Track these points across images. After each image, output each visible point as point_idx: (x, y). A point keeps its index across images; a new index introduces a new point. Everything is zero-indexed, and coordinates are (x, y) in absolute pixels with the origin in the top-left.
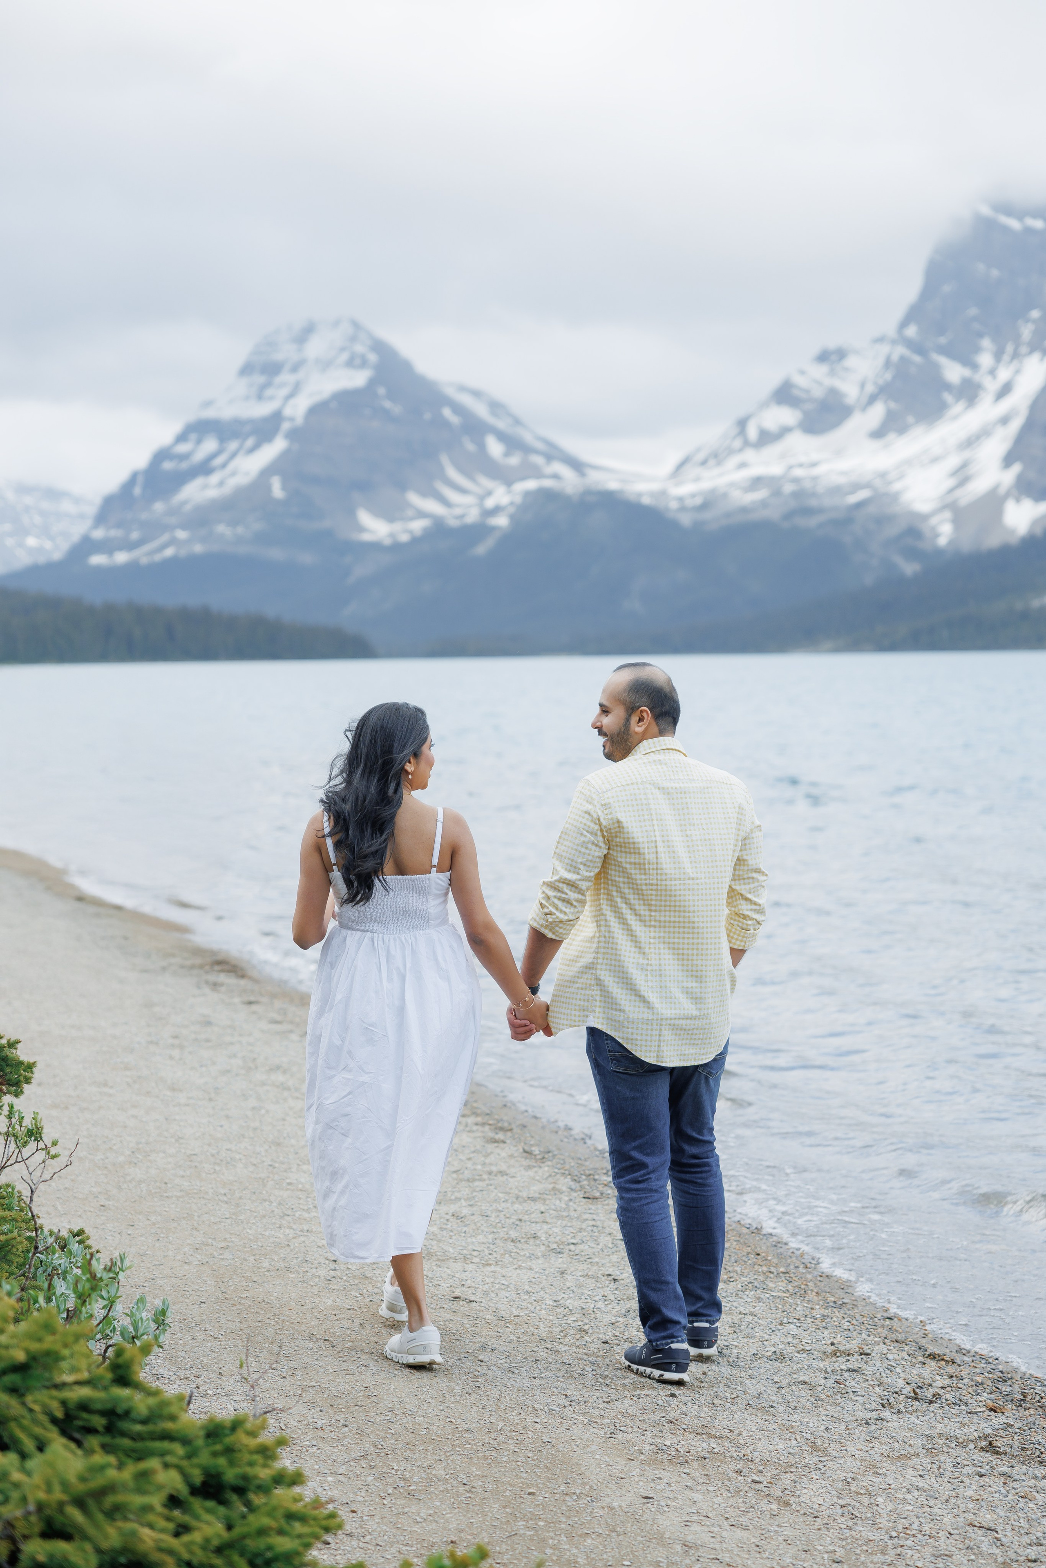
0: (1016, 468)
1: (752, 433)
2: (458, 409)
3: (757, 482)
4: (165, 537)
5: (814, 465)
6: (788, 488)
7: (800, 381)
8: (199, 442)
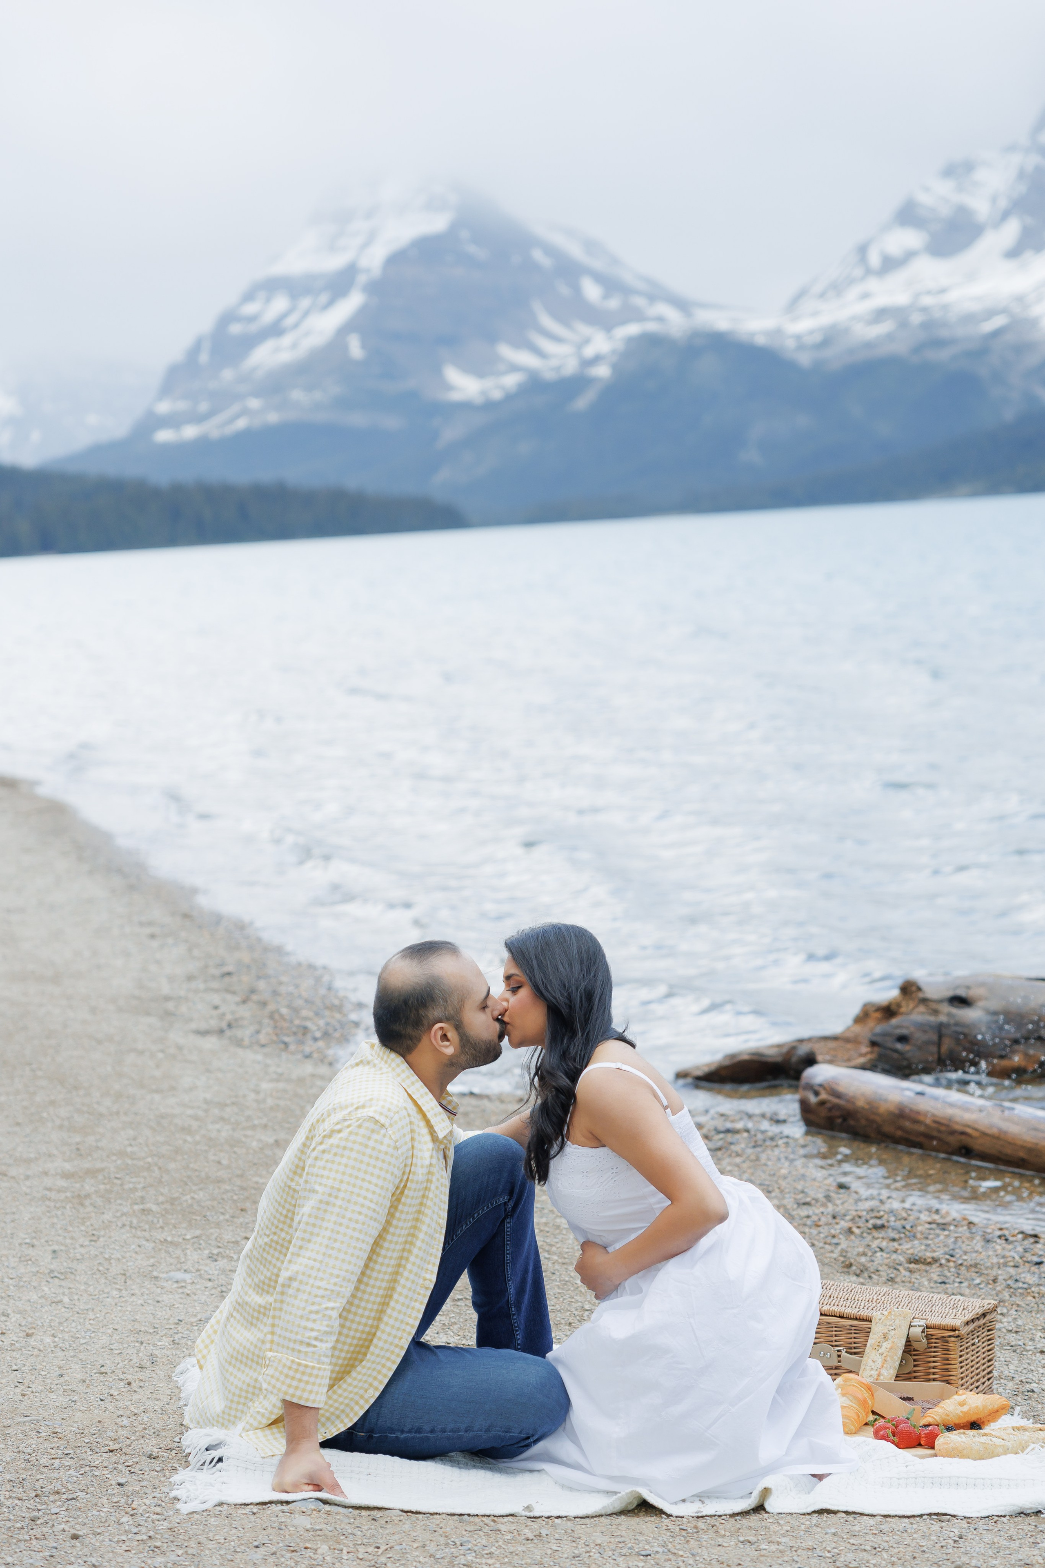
1: (874, 259)
2: (550, 250)
3: (881, 314)
4: (235, 408)
5: (943, 291)
6: (916, 319)
7: (924, 199)
8: (268, 300)
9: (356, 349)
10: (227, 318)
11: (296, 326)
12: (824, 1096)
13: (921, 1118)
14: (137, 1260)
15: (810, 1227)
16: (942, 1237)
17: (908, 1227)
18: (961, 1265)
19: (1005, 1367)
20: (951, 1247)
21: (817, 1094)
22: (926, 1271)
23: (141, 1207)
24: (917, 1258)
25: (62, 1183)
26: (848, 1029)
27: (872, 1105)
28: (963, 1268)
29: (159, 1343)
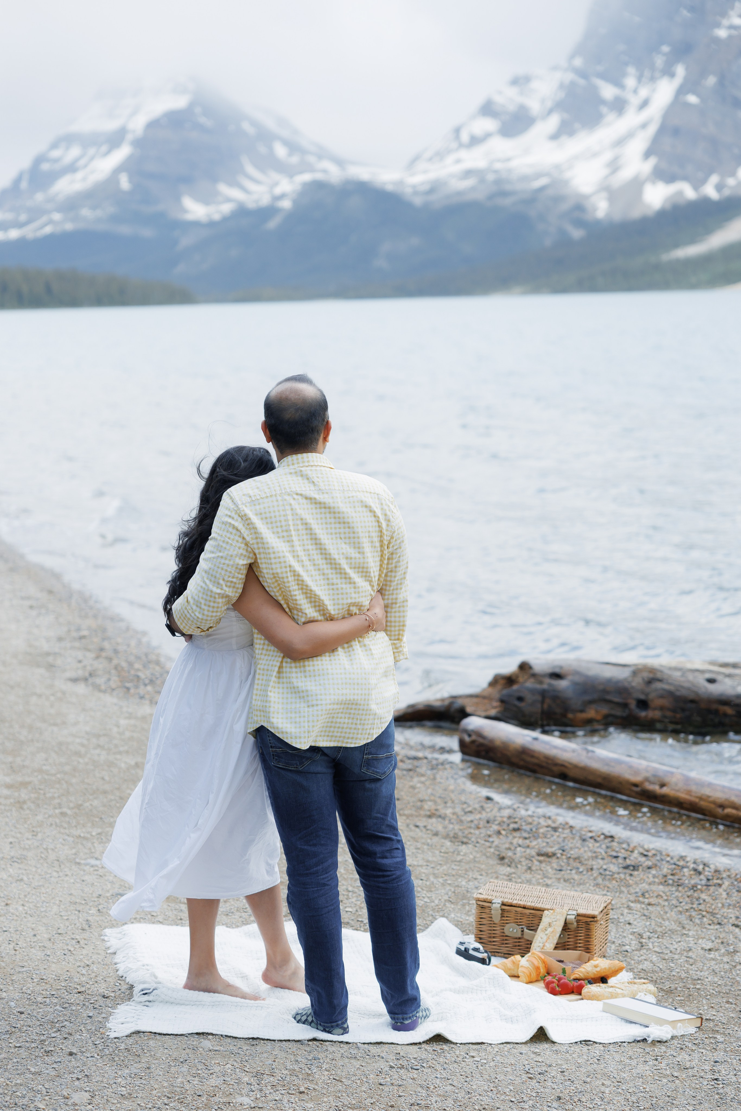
0: (652, 161)
1: (465, 137)
2: (254, 123)
3: (468, 173)
4: (44, 219)
6: (491, 177)
7: (498, 99)
8: (67, 148)
9: (125, 183)
10: (39, 160)
11: (86, 166)
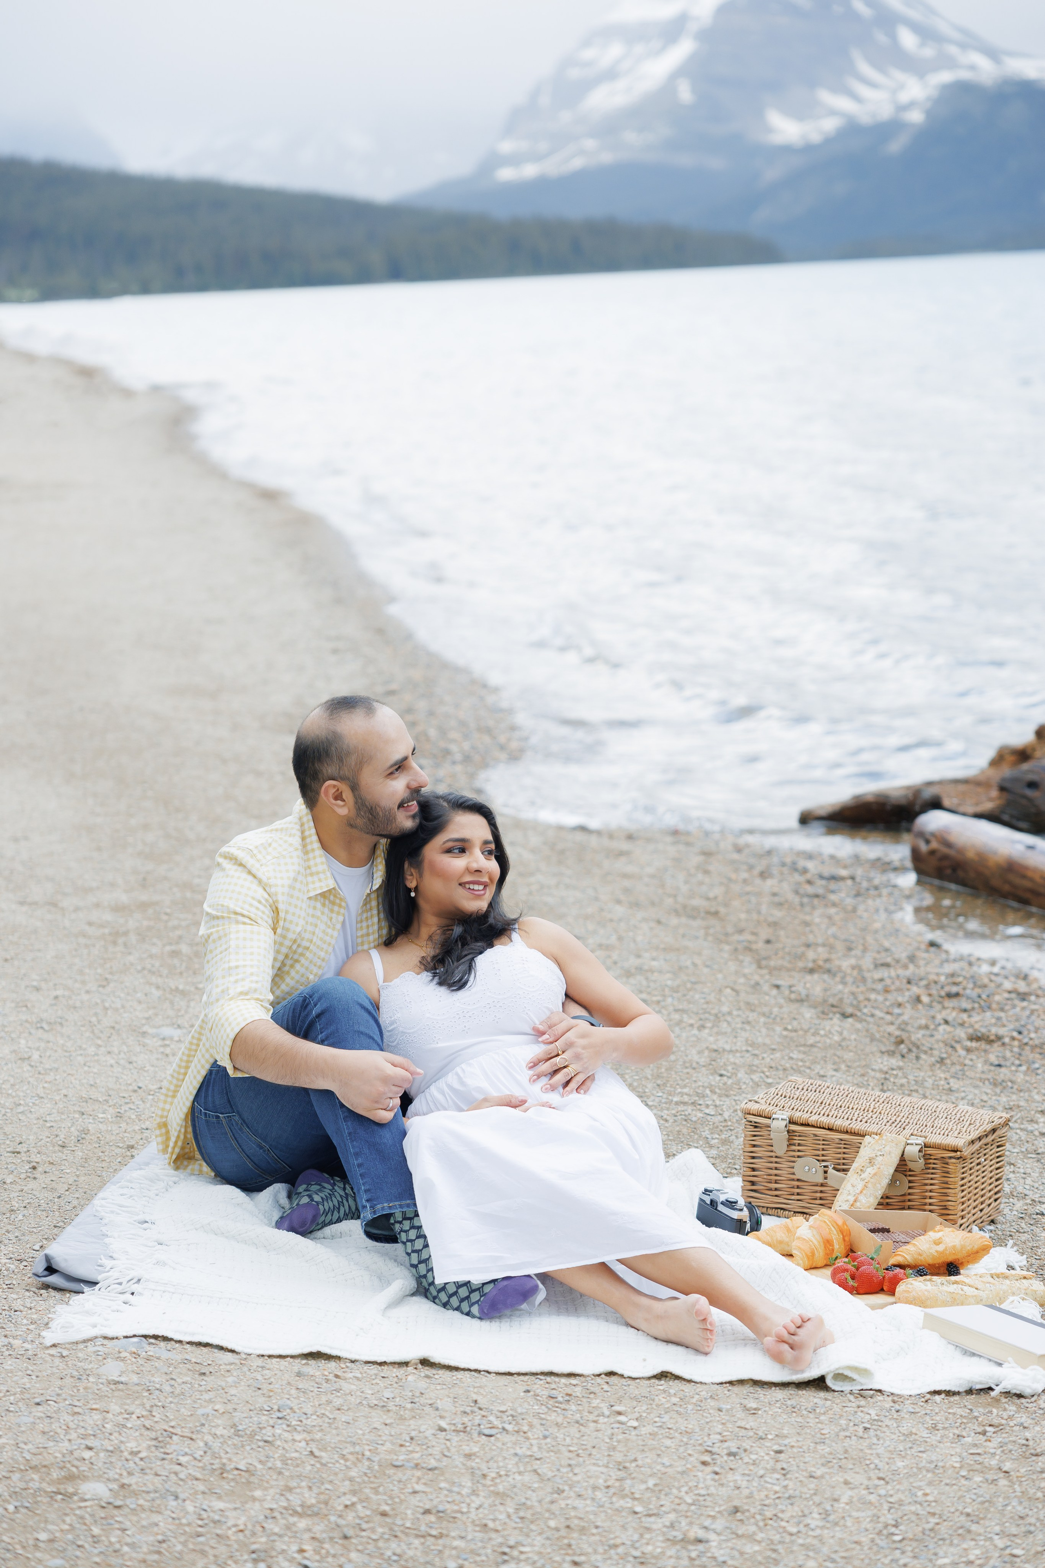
4: (572, 148)
8: (604, 46)
9: (685, 93)
10: (567, 63)
11: (629, 70)
12: (934, 845)
13: (1030, 874)
14: (135, 1010)
15: (878, 993)
16: (1018, 1009)
17: (984, 996)
18: (1026, 1044)
19: (1022, 1181)
20: (1023, 1023)
21: (928, 842)
22: (985, 1051)
23: (173, 948)
24: (979, 1034)
25: (108, 917)
26: (983, 772)
27: (982, 857)
28: (1027, 1048)
29: (101, 1116)
